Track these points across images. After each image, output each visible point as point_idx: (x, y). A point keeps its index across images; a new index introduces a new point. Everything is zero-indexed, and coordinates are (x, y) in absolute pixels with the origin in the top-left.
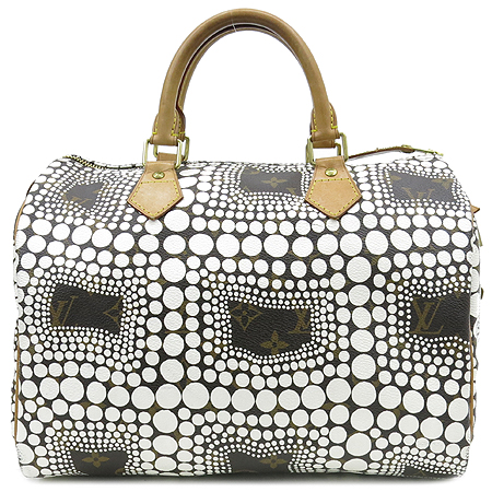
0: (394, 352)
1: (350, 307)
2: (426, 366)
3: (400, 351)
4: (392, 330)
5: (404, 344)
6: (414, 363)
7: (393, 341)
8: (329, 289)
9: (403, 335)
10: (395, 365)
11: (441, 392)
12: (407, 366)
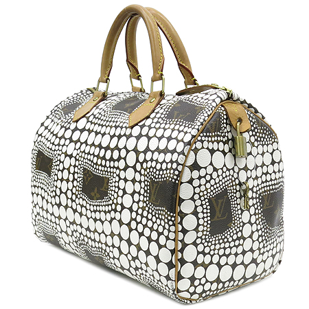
0: (140, 211)
1: (126, 180)
2: (153, 223)
3: (143, 211)
4: (142, 198)
5: (145, 207)
6: (148, 220)
7: (141, 204)
8: (118, 168)
9: (145, 202)
10: (139, 218)
11: (157, 241)
12: (144, 221)
